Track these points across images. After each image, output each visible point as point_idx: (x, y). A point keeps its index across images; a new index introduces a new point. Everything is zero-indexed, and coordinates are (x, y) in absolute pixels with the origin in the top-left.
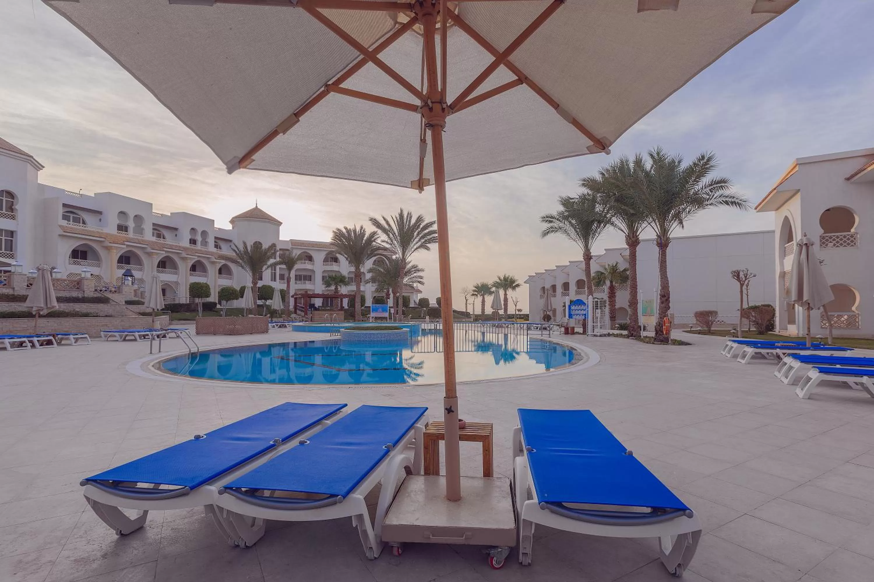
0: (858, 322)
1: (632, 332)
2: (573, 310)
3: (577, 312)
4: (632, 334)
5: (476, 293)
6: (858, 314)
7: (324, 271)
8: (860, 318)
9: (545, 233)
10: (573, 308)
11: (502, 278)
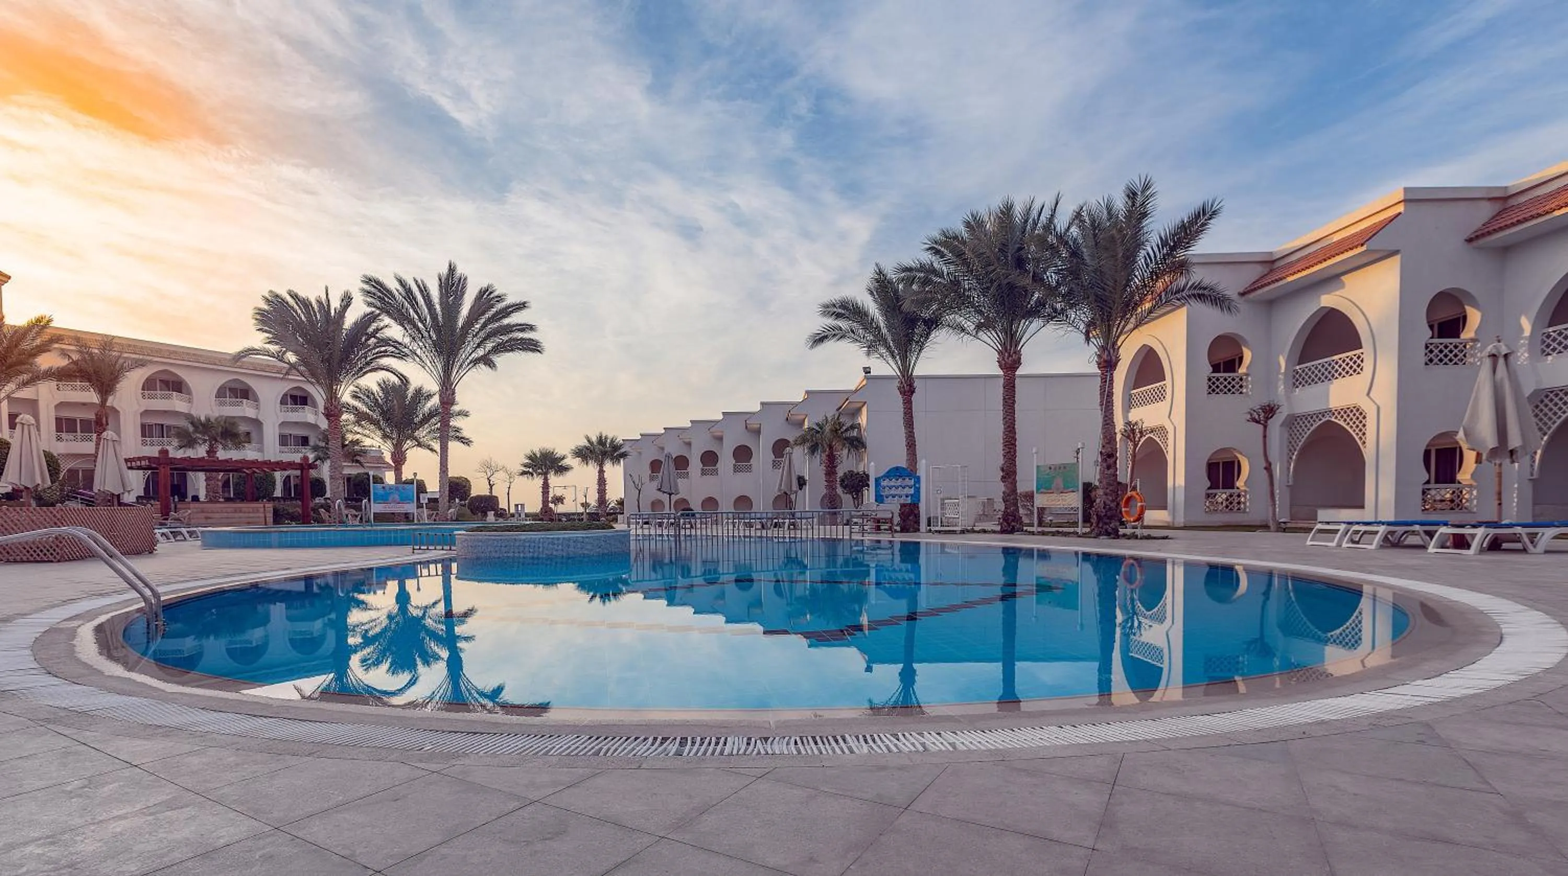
0: (1245, 503)
1: (1013, 524)
2: (884, 488)
3: (893, 492)
4: (1013, 527)
5: (531, 470)
6: (1245, 491)
7: (146, 413)
8: (1248, 496)
9: (819, 339)
10: (884, 483)
11: (594, 439)
